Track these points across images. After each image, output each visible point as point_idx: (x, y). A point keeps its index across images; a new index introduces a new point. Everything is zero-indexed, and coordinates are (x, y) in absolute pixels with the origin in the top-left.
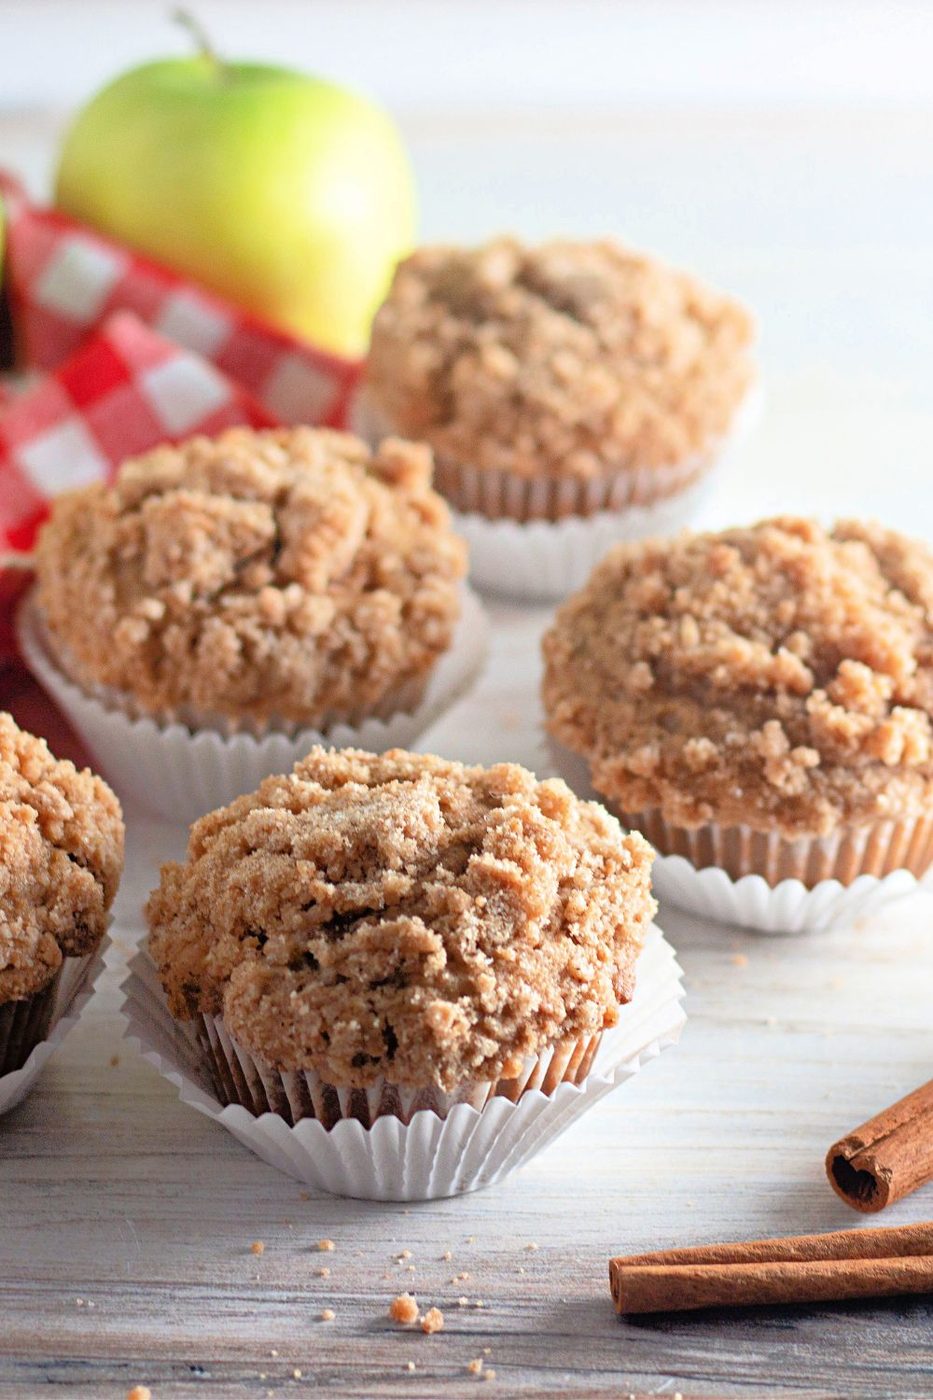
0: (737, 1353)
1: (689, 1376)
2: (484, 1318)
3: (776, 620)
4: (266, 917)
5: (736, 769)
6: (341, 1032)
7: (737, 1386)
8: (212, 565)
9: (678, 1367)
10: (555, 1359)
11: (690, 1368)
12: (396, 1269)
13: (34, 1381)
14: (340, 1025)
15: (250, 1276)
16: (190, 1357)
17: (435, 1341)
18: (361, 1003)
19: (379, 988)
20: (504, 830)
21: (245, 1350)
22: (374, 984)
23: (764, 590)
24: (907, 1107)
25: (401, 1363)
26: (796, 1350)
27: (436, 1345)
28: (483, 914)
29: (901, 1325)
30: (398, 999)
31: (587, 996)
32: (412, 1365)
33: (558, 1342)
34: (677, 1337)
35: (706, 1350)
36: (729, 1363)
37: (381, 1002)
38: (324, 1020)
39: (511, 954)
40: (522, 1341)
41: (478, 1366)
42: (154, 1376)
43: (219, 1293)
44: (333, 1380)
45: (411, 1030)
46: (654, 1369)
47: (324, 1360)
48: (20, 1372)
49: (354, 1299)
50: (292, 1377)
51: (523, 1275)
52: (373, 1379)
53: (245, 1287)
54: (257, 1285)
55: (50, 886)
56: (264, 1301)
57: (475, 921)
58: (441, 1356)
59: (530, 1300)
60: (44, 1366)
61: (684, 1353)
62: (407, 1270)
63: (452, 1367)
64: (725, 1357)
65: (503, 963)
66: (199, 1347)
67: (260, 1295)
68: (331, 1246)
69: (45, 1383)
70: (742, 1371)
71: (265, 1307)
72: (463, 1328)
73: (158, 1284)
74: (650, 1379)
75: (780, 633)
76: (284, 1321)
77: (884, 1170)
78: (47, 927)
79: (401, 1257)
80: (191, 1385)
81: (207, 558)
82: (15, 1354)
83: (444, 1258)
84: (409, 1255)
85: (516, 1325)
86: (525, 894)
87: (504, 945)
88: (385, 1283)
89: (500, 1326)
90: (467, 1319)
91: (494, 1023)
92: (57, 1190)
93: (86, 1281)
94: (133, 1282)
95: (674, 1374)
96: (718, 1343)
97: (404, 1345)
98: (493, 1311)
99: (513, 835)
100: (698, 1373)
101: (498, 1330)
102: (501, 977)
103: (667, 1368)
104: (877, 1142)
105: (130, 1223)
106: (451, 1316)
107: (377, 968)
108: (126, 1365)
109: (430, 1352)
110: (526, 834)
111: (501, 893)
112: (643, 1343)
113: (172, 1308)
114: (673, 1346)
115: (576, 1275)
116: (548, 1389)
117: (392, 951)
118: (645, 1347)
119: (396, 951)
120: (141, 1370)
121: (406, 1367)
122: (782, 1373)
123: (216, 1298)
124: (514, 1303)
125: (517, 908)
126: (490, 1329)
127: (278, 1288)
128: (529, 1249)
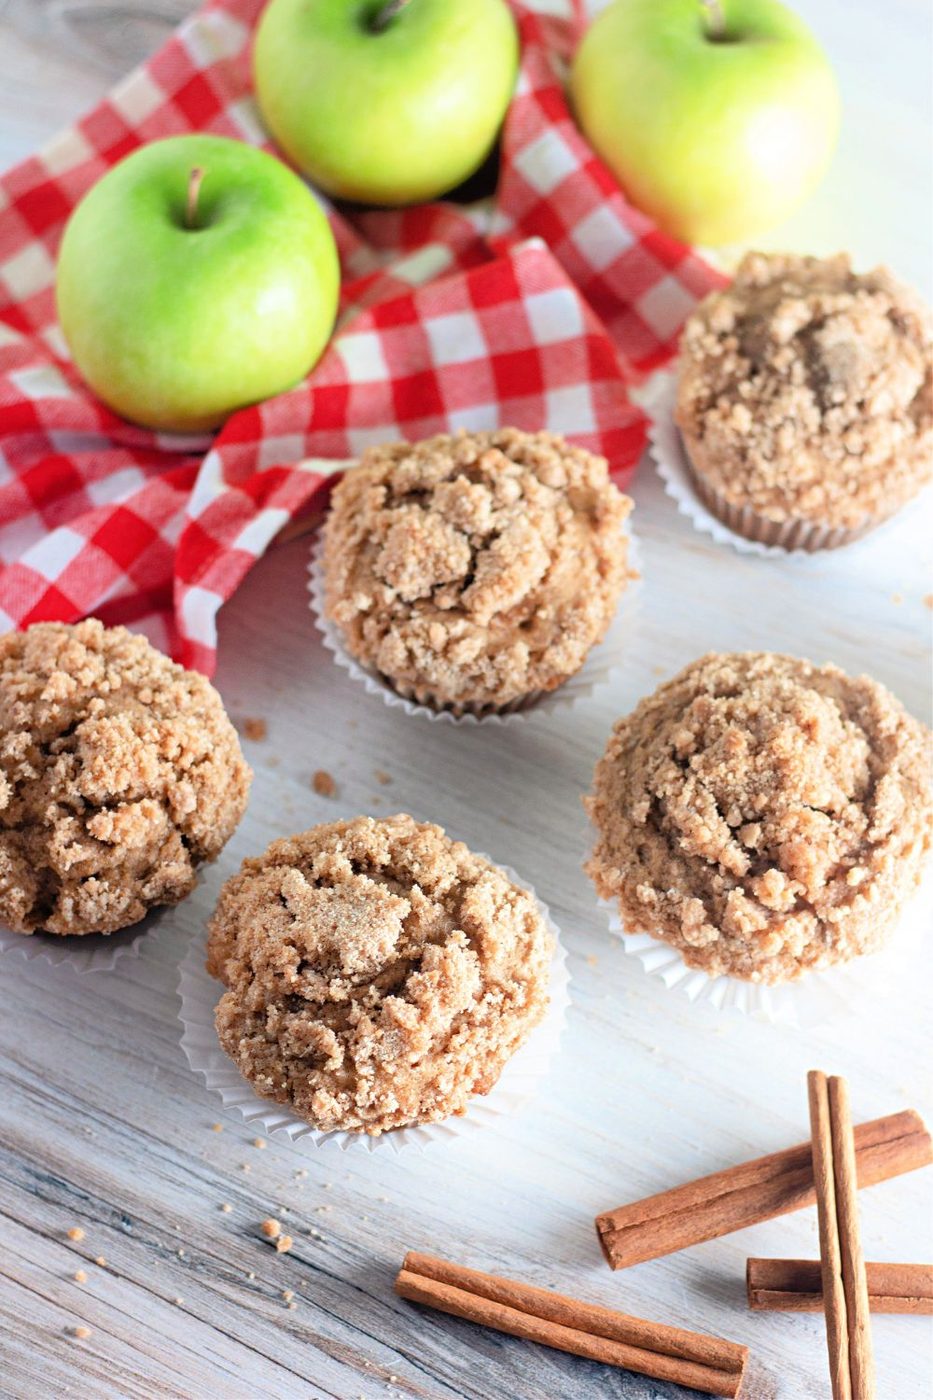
0: (454, 1353)
1: (412, 1359)
2: (320, 1251)
3: (751, 804)
4: (258, 967)
5: (665, 917)
6: (261, 1081)
7: (436, 1383)
8: (414, 584)
9: (410, 1349)
10: (343, 1309)
11: (418, 1354)
12: (291, 1184)
13: (27, 1188)
14: (262, 1077)
15: (201, 1150)
16: (127, 1208)
17: (279, 1260)
18: (280, 1068)
19: (296, 1062)
20: (424, 978)
21: (163, 1216)
22: (293, 1058)
23: (754, 776)
24: (663, 1207)
25: (247, 1270)
26: (492, 1368)
27: (277, 1263)
28: (379, 1041)
29: (569, 1374)
30: (304, 1075)
31: (439, 1105)
32: (252, 1276)
33: (351, 1294)
34: (425, 1322)
35: (437, 1341)
36: (443, 1360)
37: (293, 1073)
38: (254, 1067)
39: (390, 1069)
40: (330, 1283)
41: (290, 1294)
42: (98, 1215)
43: (174, 1158)
44: (200, 1267)
45: (303, 1100)
46: (394, 1344)
47: (204, 1247)
48: (24, 1177)
49: (250, 1199)
50: (177, 1253)
51: (365, 1224)
52: (224, 1277)
53: (193, 1159)
54: (201, 1161)
55: (154, 864)
56: (198, 1177)
57: (371, 1045)
58: (275, 1275)
59: (356, 1247)
60: (38, 1177)
61: (422, 1339)
62: (297, 1187)
63: (276, 1287)
64: (445, 1354)
65: (383, 1073)
66: (137, 1201)
67: (198, 1171)
68: (263, 1145)
69: (31, 1192)
70: (447, 1370)
71: (196, 1183)
72: (302, 1256)
73: (143, 1132)
74: (389, 1352)
75: (750, 815)
76: (198, 1199)
77: (617, 1255)
78: (138, 896)
79: (300, 1173)
80: (115, 1233)
81: (412, 577)
82: (30, 1160)
83: (324, 1186)
84: (306, 1174)
85: (334, 1267)
86: (412, 1037)
87: (388, 1063)
88: (278, 1193)
89: (324, 1264)
90: (309, 1249)
91: (360, 1112)
92: (129, 1019)
93: (104, 1112)
94: (131, 1125)
95: (404, 1355)
96: (447, 1339)
97: (259, 1255)
98: (328, 1248)
99: (428, 984)
100: (419, 1361)
101: (322, 1266)
102: (378, 1082)
103: (403, 1348)
104: (626, 1229)
105: (156, 1069)
106: (300, 1241)
107: (296, 1051)
108: (86, 1198)
109: (270, 1267)
110: (439, 985)
111: (396, 1031)
112: (402, 1319)
113: (140, 1158)
114: (419, 1329)
115: (396, 1238)
116: (321, 1334)
117: (308, 1045)
118: (401, 1322)
119: (311, 1047)
120: (93, 1206)
121: (248, 1275)
122: (469, 1384)
123: (171, 1162)
124: (344, 1246)
125: (404, 1042)
126: (317, 1264)
127: (212, 1169)
128: (381, 1200)
